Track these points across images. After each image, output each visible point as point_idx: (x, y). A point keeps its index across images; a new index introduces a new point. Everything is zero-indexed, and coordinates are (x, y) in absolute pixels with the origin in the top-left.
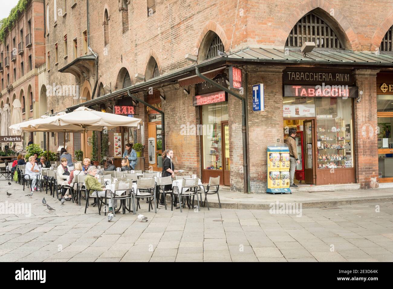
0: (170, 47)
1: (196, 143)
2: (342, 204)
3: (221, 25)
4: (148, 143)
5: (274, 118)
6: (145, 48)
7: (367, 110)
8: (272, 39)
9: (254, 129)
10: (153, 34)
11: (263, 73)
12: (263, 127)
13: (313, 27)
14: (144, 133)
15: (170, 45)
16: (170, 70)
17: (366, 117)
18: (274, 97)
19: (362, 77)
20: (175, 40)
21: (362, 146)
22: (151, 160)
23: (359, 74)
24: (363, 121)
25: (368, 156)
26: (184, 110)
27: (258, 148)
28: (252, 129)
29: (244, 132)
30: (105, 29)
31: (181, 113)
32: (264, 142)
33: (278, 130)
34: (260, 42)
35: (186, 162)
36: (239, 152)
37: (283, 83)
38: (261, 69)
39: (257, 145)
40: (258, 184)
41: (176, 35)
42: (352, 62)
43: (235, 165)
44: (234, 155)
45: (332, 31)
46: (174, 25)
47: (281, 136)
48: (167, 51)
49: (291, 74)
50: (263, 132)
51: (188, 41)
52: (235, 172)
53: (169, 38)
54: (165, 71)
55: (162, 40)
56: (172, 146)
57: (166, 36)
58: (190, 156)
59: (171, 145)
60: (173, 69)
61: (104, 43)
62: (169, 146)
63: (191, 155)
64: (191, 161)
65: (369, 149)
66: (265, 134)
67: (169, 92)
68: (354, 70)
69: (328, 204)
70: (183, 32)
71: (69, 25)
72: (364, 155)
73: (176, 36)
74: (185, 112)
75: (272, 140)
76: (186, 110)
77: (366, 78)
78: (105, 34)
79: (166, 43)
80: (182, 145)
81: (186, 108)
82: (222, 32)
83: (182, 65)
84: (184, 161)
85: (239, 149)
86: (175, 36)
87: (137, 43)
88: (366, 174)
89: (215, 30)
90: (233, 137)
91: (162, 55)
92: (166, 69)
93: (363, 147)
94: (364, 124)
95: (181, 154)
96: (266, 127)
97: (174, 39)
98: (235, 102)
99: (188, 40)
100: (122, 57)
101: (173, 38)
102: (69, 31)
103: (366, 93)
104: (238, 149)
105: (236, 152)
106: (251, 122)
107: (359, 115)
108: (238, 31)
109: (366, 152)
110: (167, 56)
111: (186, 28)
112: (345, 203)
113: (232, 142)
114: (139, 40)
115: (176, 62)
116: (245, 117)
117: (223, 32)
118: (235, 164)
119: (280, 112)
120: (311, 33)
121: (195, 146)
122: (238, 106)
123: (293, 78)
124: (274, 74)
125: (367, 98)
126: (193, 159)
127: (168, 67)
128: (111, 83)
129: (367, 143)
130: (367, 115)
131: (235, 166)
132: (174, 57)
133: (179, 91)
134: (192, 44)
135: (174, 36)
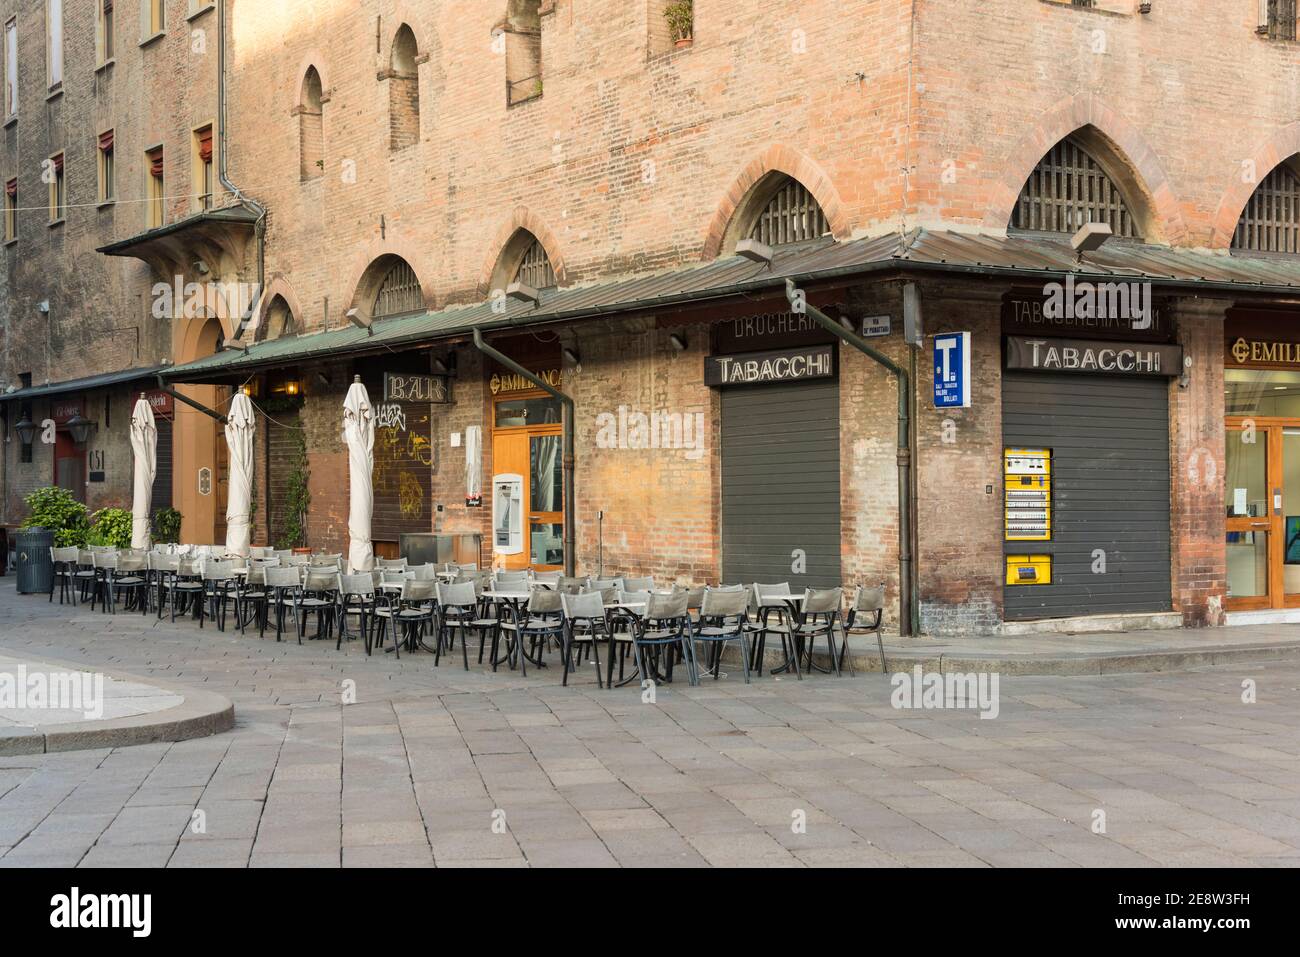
0: (603, 205)
1: (710, 491)
2: (1194, 662)
3: (819, 160)
4: (490, 490)
5: (980, 427)
6: (491, 202)
7: (1201, 411)
8: (978, 207)
9: (931, 456)
10: (528, 163)
11: (956, 301)
12: (955, 451)
13: (1069, 176)
14: (479, 461)
15: (603, 201)
16: (604, 274)
17: (1198, 428)
18: (981, 367)
19: (1189, 319)
20: (626, 189)
21: (1188, 508)
22: (504, 540)
23: (1183, 312)
24: (1191, 441)
25: (1202, 536)
26: (662, 397)
27: (939, 510)
28: (927, 456)
29: (904, 463)
30: (301, 129)
31: (649, 403)
32: (955, 494)
33: (989, 462)
34: (948, 214)
35: (666, 548)
36: (878, 520)
37: (1002, 330)
38: (951, 290)
39: (938, 503)
40: (938, 609)
41: (634, 174)
42: (1196, 279)
43: (862, 558)
44: (857, 529)
45: (1113, 188)
46: (623, 143)
47: (995, 479)
48: (592, 217)
49: (1020, 306)
50: (952, 466)
51: (684, 196)
52: (863, 576)
53: (603, 179)
54: (582, 277)
55: (568, 182)
56: (607, 502)
57: (590, 174)
58: (685, 531)
59: (604, 496)
60: (614, 271)
61: (299, 172)
62: (591, 499)
63: (688, 527)
64: (685, 544)
65: (1204, 518)
66: (956, 470)
67: (598, 340)
68: (1171, 299)
69: (1164, 663)
70: (663, 166)
71: (128, 100)
72: (1192, 533)
73: (632, 178)
74: (665, 400)
75: (975, 488)
76: (669, 395)
77: (1201, 323)
78: (301, 145)
79: (587, 193)
80: (649, 498)
81: (670, 390)
82: (821, 180)
83: (657, 263)
84: (654, 544)
85: (879, 511)
86: (629, 175)
87: (457, 184)
88: (1197, 585)
89: (795, 171)
90: (857, 476)
91: (570, 227)
92: (586, 271)
93: (1192, 511)
94: (1194, 448)
95: (645, 523)
96: (960, 452)
97: (623, 183)
98: (866, 380)
99: (684, 192)
100: (383, 223)
101: (621, 181)
102: (124, 120)
103: (1200, 364)
104: (874, 513)
105: (868, 520)
106: (922, 438)
107: (1183, 424)
108: (884, 180)
109: (1197, 526)
110: (591, 231)
111: (677, 155)
112: (1201, 659)
113: (853, 491)
114: (464, 174)
115: (632, 251)
116: (908, 423)
117: (826, 178)
118: (865, 554)
119: (994, 410)
120: (1064, 193)
121: (706, 503)
122: (880, 391)
123: (1026, 315)
124: (980, 306)
125: (1202, 377)
126: (696, 538)
127: (593, 264)
128: (326, 300)
129: (1200, 500)
130: (1201, 424)
131: (864, 561)
132: (620, 238)
133: (642, 340)
134: (700, 204)
135: (620, 175)
